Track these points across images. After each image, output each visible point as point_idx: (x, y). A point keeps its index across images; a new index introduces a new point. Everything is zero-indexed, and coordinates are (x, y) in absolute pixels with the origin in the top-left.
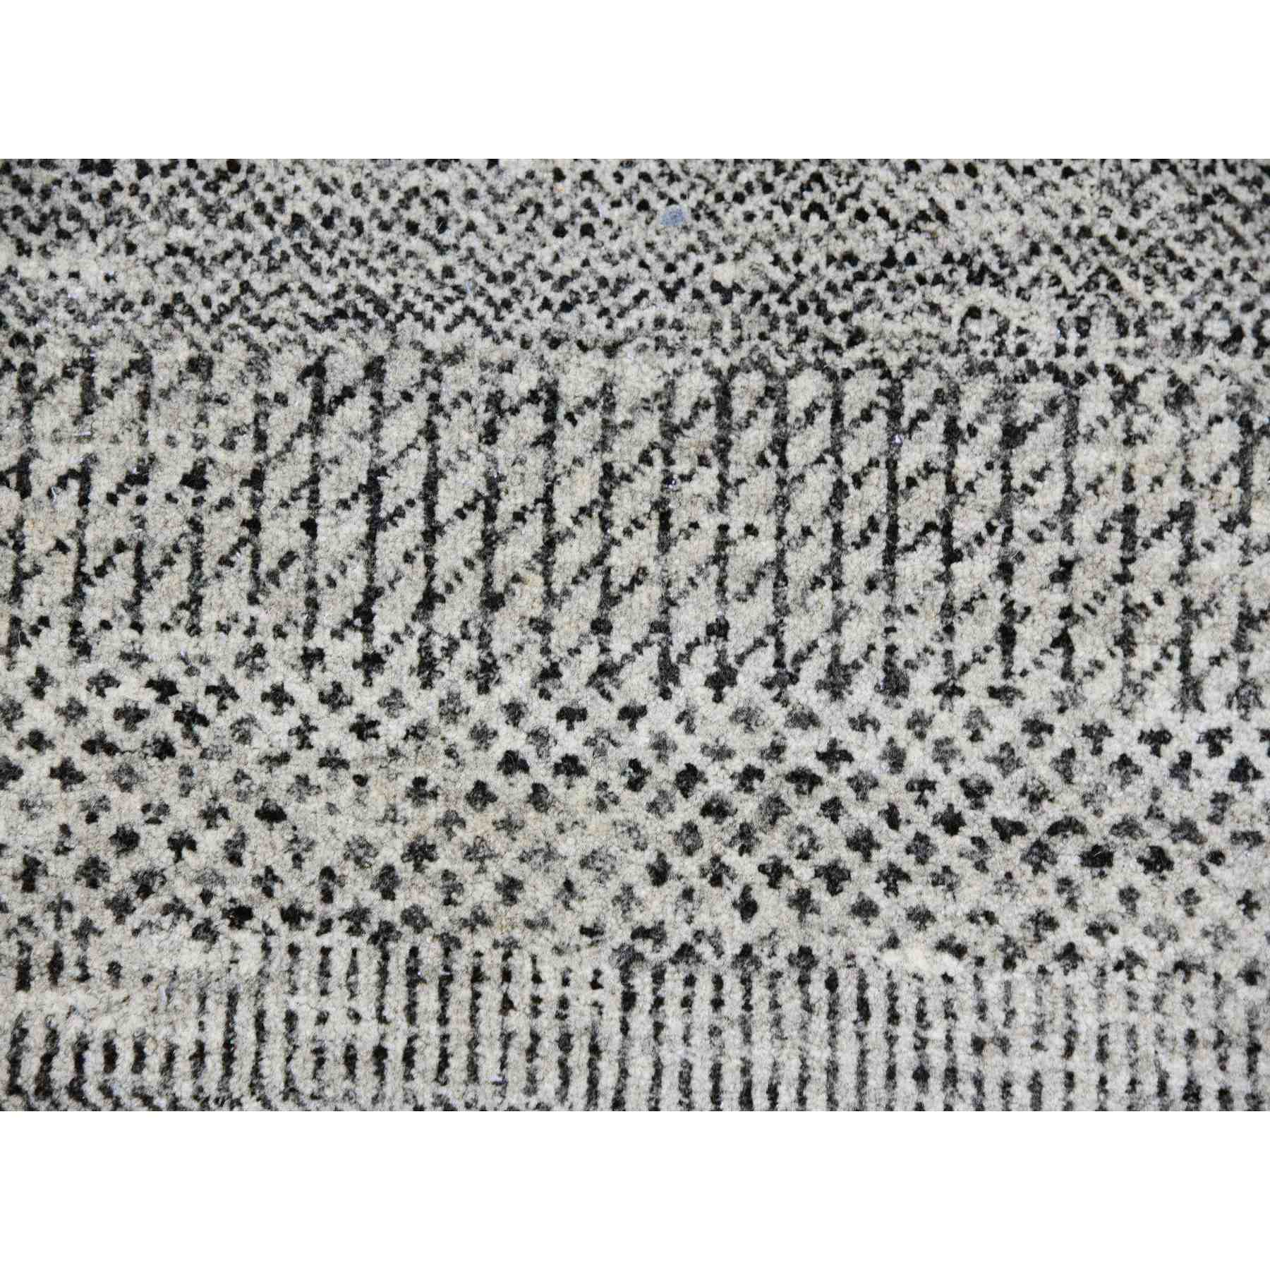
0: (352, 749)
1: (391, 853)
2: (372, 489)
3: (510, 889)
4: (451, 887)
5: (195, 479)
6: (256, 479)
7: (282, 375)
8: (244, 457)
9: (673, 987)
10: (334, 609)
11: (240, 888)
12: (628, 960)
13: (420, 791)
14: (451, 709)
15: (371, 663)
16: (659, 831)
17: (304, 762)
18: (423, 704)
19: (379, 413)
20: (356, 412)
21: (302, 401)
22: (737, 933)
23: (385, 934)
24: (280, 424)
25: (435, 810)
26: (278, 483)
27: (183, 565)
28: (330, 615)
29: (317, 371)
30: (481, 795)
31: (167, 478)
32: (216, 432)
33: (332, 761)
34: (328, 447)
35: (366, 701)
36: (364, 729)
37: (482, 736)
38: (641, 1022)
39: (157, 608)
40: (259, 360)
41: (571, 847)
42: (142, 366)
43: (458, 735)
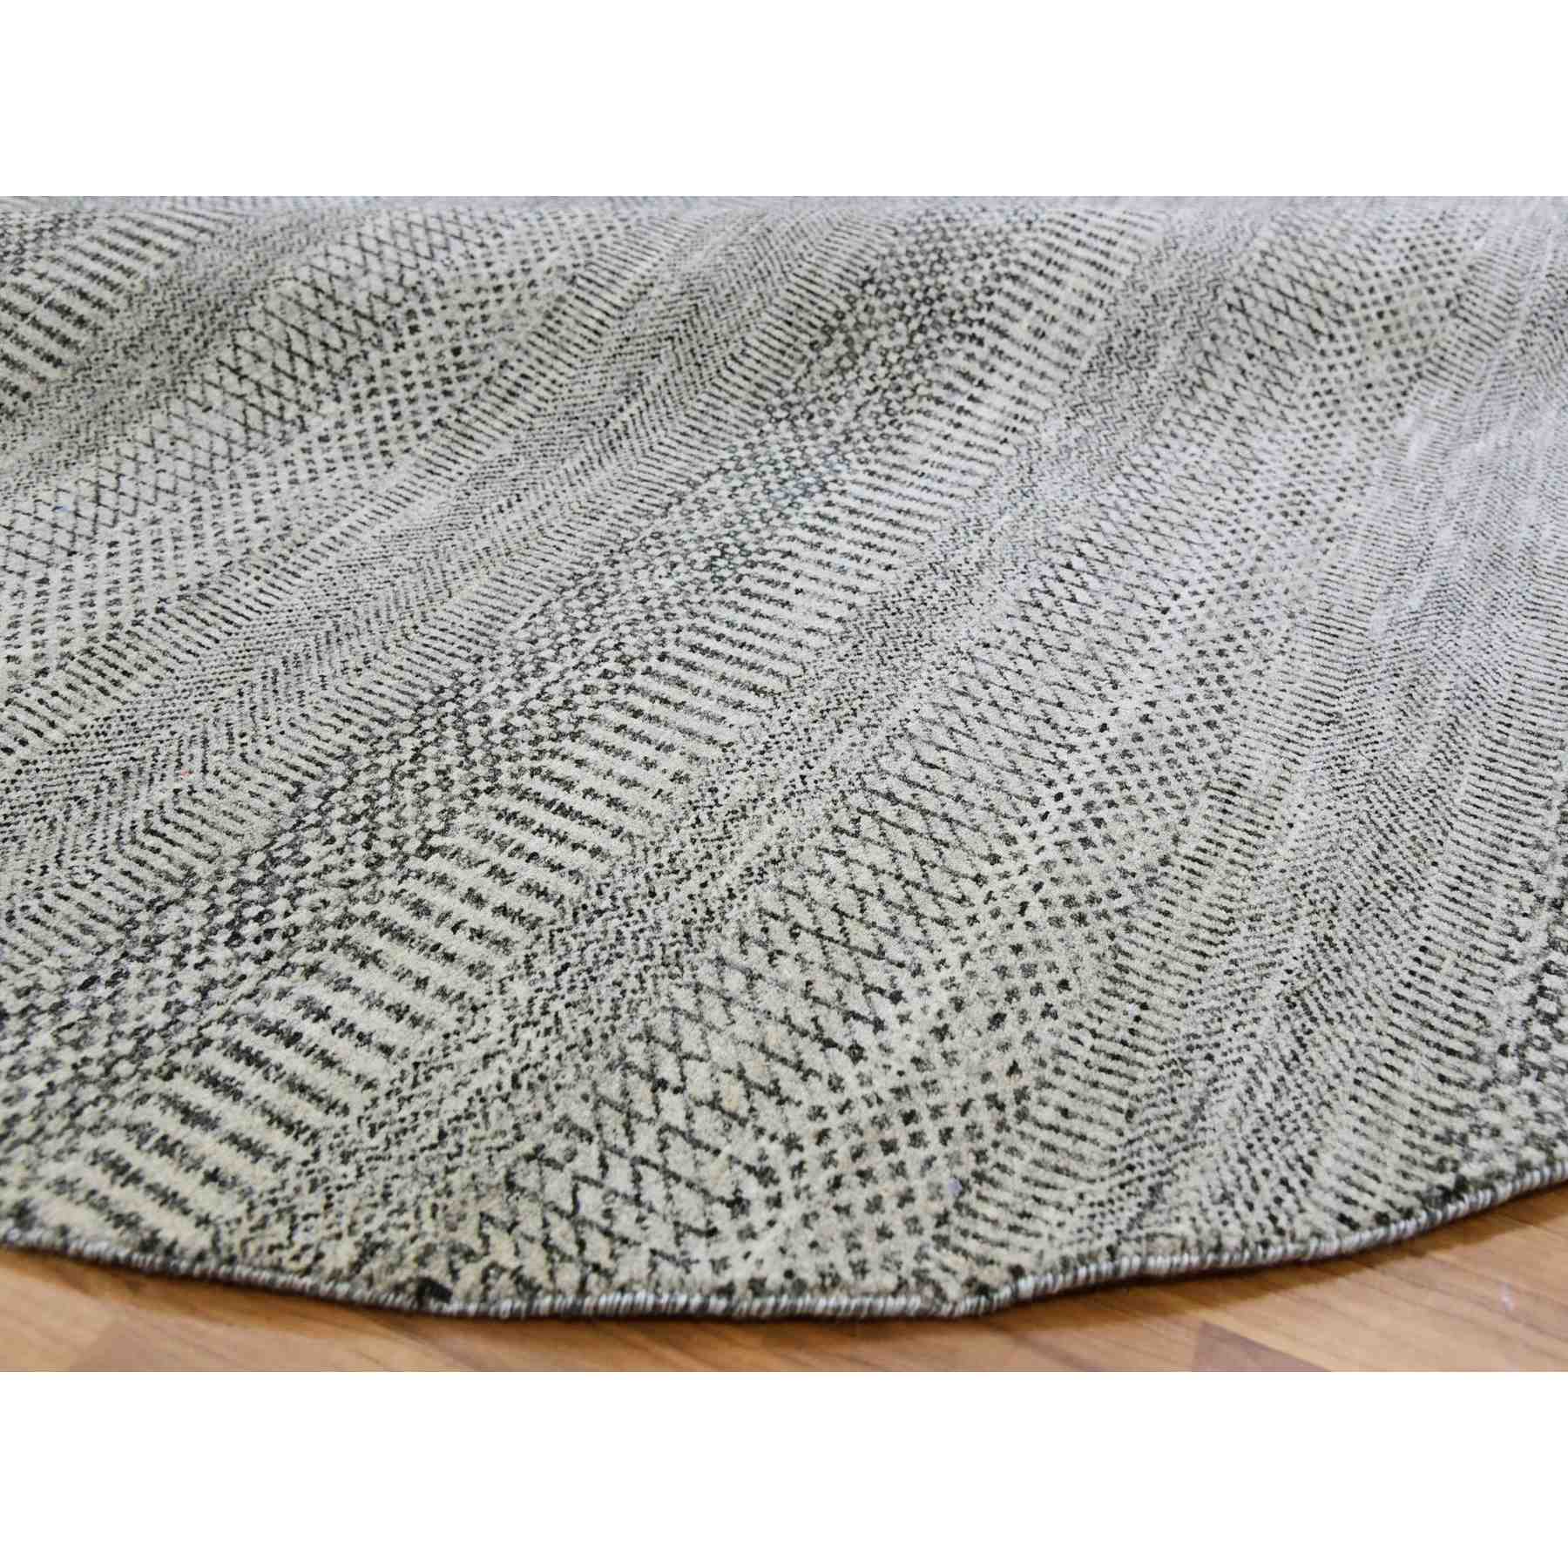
0: (1356, 356)
1: (1395, 362)
2: (1276, 310)
3: (1419, 335)
4: (1412, 351)
5: (1251, 356)
6: (1258, 341)
7: (1228, 316)
8: (1249, 340)
9: (1467, 305)
10: (1309, 337)
11: (1392, 403)
12: (1454, 314)
13: (1378, 345)
14: (1356, 323)
15: (1331, 337)
16: (1417, 284)
17: (1355, 370)
18: (1350, 330)
19: (1251, 295)
20: (1249, 303)
21: (1239, 316)
22: (1457, 280)
23: (1420, 375)
24: (1242, 323)
25: (1385, 343)
26: (1262, 335)
28: (1312, 342)
29: (1230, 307)
30: (1386, 329)
31: (1247, 364)
32: (1237, 343)
33: (1359, 363)
34: (1256, 315)
35: (1343, 346)
36: (1352, 350)
37: (1367, 319)
38: (1475, 320)
39: (1289, 384)
40: (1220, 320)
41: (1413, 311)
42: (1207, 354)
43: (1364, 326)
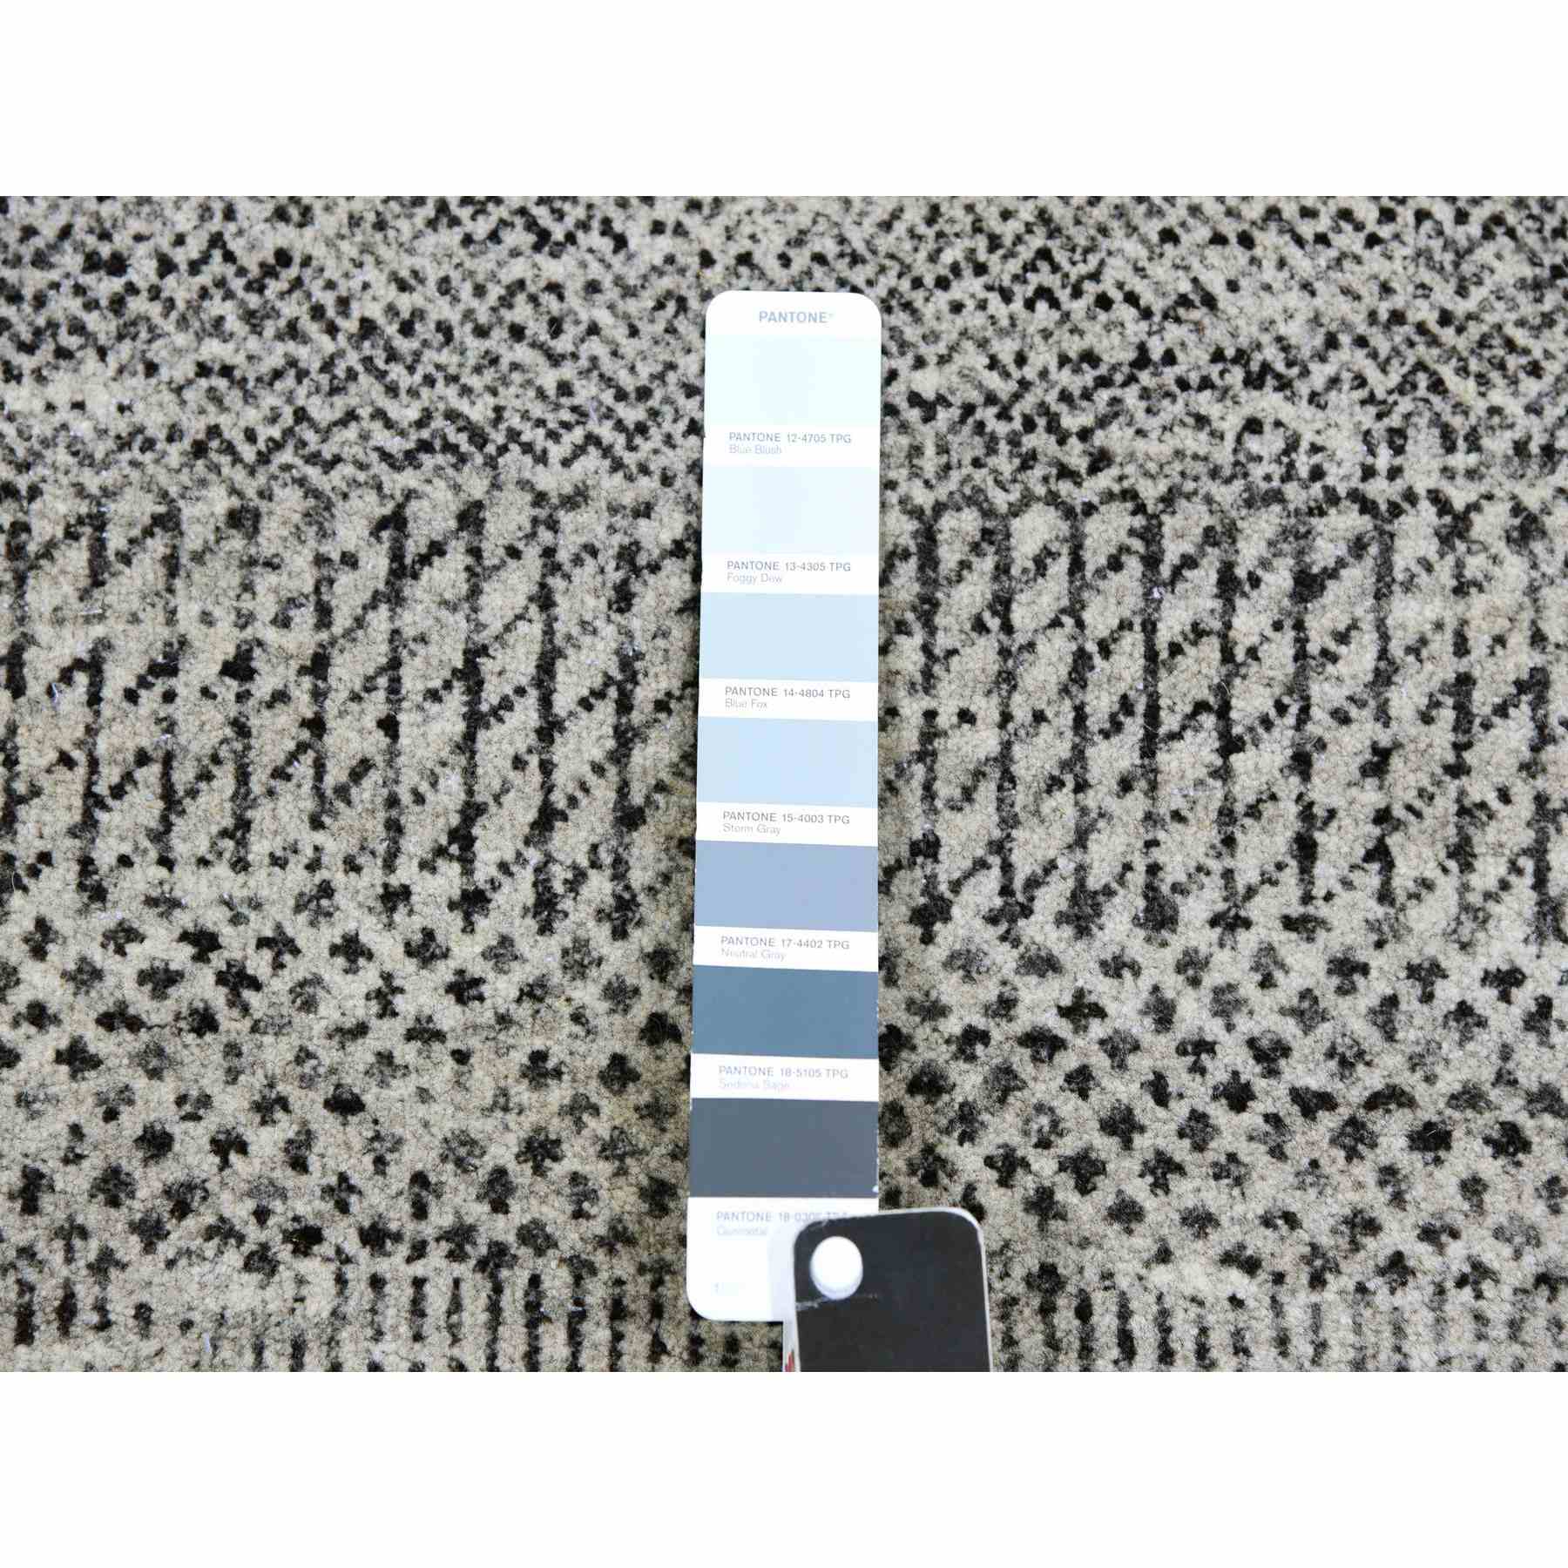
0: (449, 1016)
1: (503, 1152)
2: (470, 675)
3: (659, 1195)
4: (582, 1195)
5: (239, 668)
6: (318, 665)
7: (351, 530)
8: (302, 637)
10: (422, 833)
11: (306, 1203)
13: (538, 1069)
14: (578, 961)
15: (472, 902)
17: (387, 1035)
18: (540, 955)
19: (476, 576)
20: (448, 574)
21: (376, 563)
23: (497, 1257)
24: (348, 593)
25: (559, 1094)
26: (346, 671)
27: (225, 780)
28: (417, 843)
29: (395, 522)
30: (619, 1072)
31: (201, 668)
32: (265, 605)
33: (424, 1033)
34: (412, 620)
35: (467, 952)
36: (464, 989)
37: (619, 994)
39: (191, 838)
40: (320, 511)
42: (167, 522)
43: (588, 994)
